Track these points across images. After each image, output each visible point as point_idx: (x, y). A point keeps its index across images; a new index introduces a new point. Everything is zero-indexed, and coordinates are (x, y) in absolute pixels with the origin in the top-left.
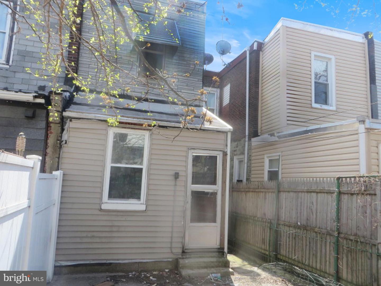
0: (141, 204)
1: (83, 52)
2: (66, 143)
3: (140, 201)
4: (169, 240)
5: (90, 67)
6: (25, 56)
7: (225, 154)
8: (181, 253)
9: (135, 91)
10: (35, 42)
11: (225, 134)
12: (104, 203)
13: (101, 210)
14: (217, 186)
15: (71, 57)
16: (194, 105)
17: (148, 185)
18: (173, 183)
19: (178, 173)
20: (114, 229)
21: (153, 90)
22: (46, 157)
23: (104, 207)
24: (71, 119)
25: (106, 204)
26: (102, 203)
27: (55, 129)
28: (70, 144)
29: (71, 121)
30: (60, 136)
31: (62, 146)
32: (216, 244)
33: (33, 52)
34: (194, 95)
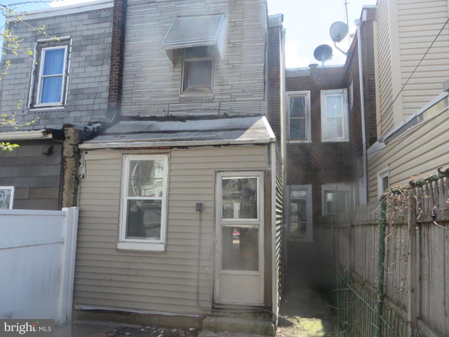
0: (161, 243)
1: (126, 78)
2: (83, 177)
3: (160, 240)
4: (195, 290)
5: (133, 93)
6: (76, 94)
7: (267, 175)
8: (211, 308)
9: (181, 110)
10: (85, 79)
11: (266, 147)
12: (121, 242)
13: (117, 250)
14: (258, 220)
15: (112, 86)
16: (252, 115)
17: (168, 220)
18: (197, 216)
19: (201, 204)
20: (132, 273)
21: (201, 105)
22: (63, 193)
23: (121, 246)
24: (87, 151)
25: (123, 243)
26: (119, 242)
27: (70, 163)
28: (87, 178)
29: (86, 153)
30: (75, 171)
31: (80, 181)
32: (260, 301)
33: (83, 89)
34: (253, 102)
